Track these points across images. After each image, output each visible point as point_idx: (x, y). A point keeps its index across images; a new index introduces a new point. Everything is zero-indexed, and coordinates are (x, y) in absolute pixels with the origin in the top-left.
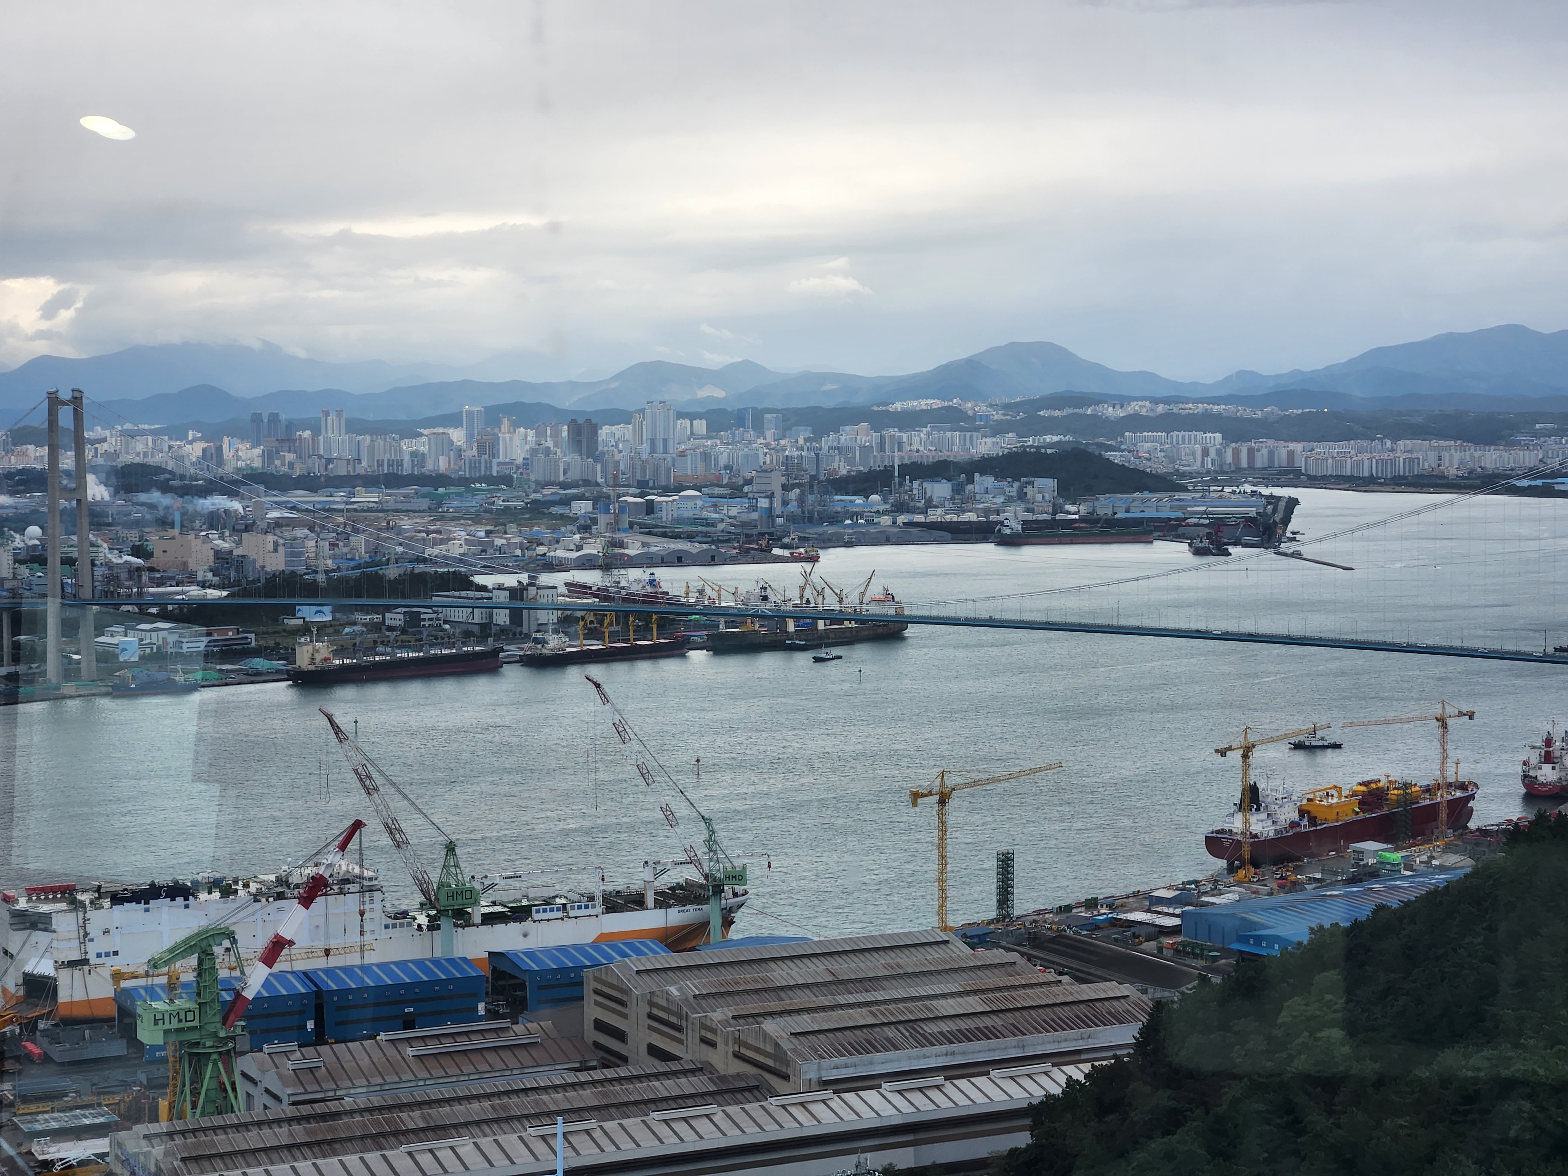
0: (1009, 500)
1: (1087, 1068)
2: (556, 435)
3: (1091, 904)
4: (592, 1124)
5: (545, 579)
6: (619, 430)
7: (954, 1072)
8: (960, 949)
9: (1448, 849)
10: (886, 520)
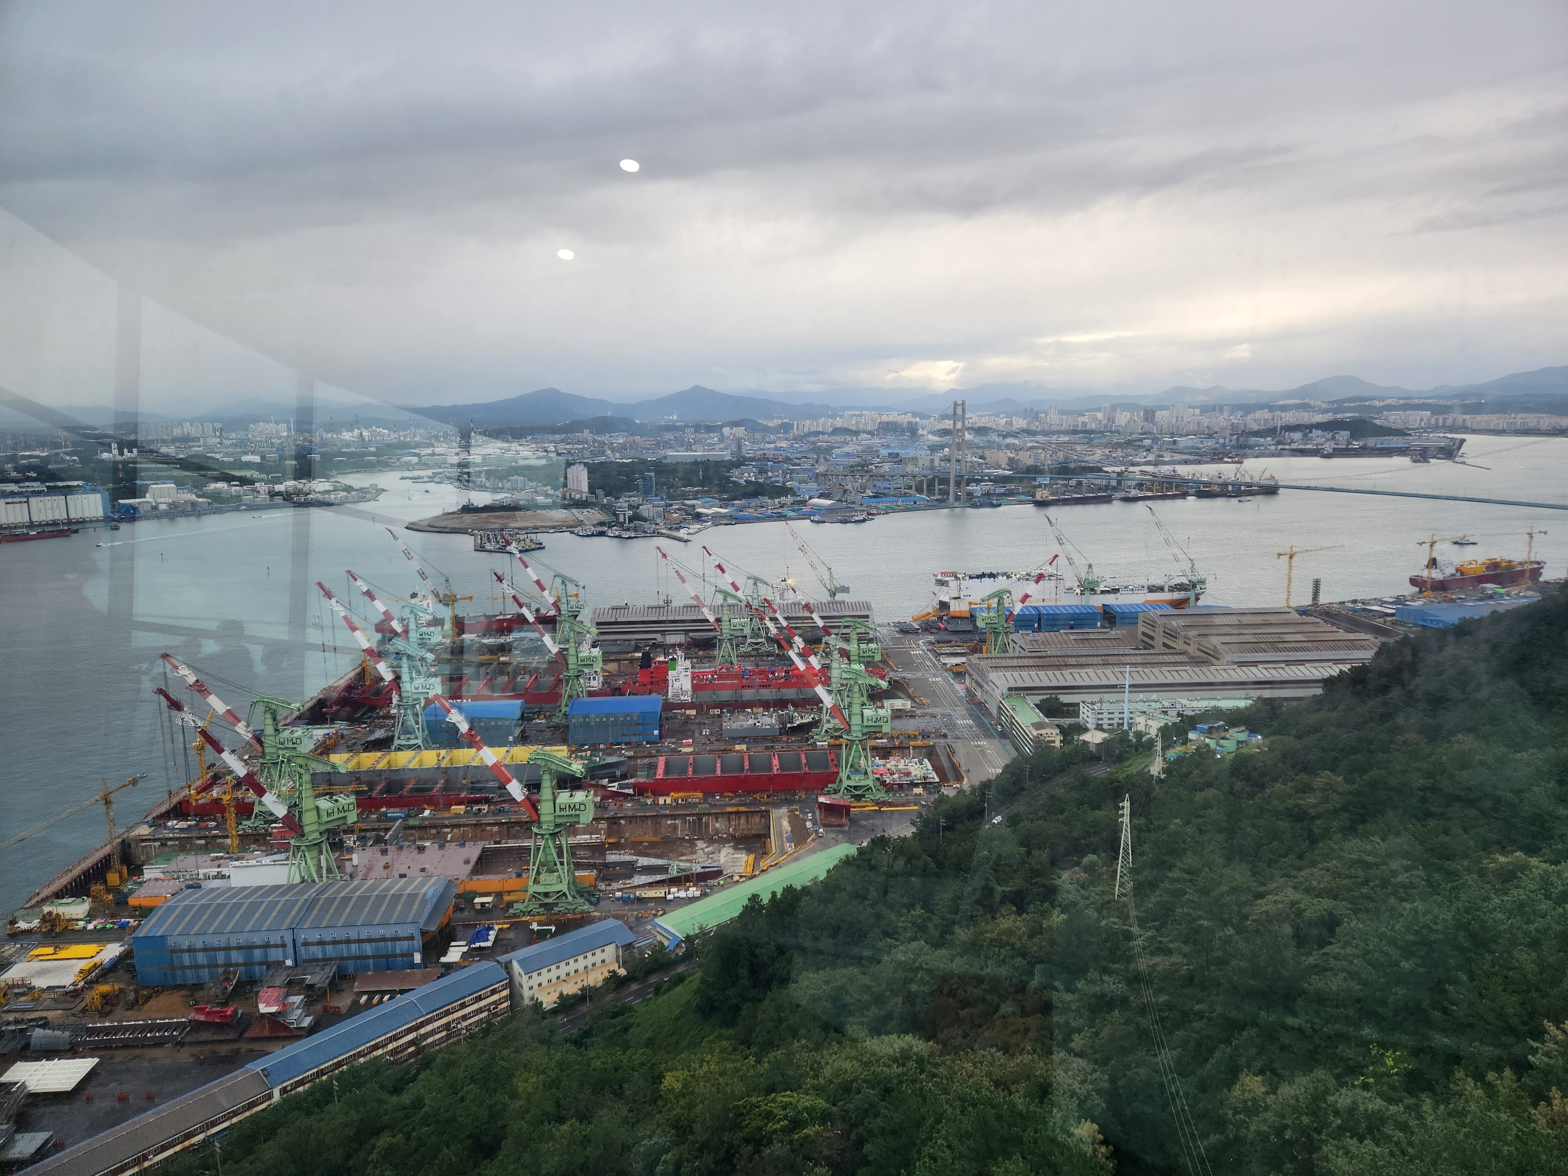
0: (1328, 440)
1: (1349, 666)
2: (1138, 415)
3: (1355, 602)
4: (1140, 669)
5: (1131, 469)
6: (1165, 413)
7: (1288, 663)
8: (1295, 616)
9: (1528, 589)
10: (1273, 448)
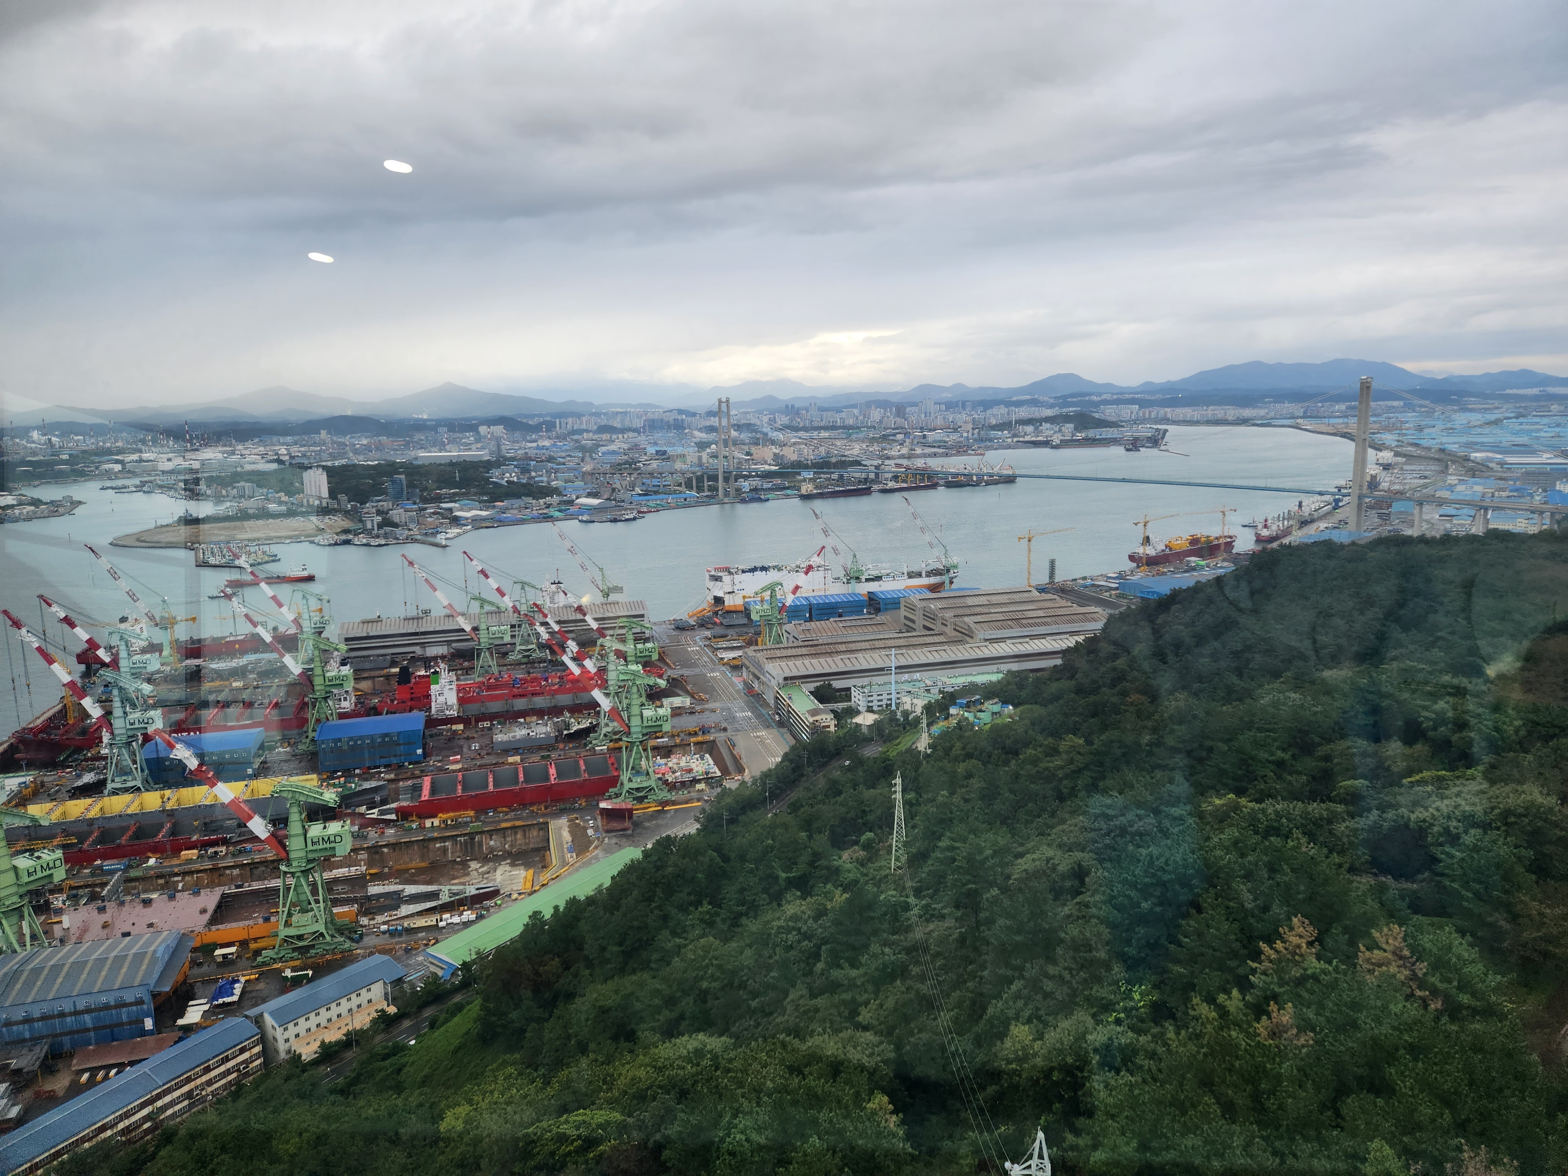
0: (1055, 432)
1: (1083, 637)
2: (891, 411)
3: (1084, 578)
4: (904, 651)
5: (887, 462)
6: (913, 409)
7: (1032, 637)
8: (1035, 593)
9: (1224, 560)
10: (1009, 440)
